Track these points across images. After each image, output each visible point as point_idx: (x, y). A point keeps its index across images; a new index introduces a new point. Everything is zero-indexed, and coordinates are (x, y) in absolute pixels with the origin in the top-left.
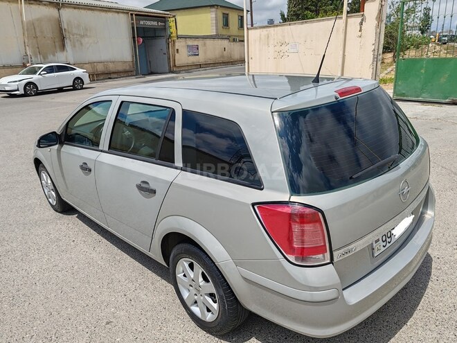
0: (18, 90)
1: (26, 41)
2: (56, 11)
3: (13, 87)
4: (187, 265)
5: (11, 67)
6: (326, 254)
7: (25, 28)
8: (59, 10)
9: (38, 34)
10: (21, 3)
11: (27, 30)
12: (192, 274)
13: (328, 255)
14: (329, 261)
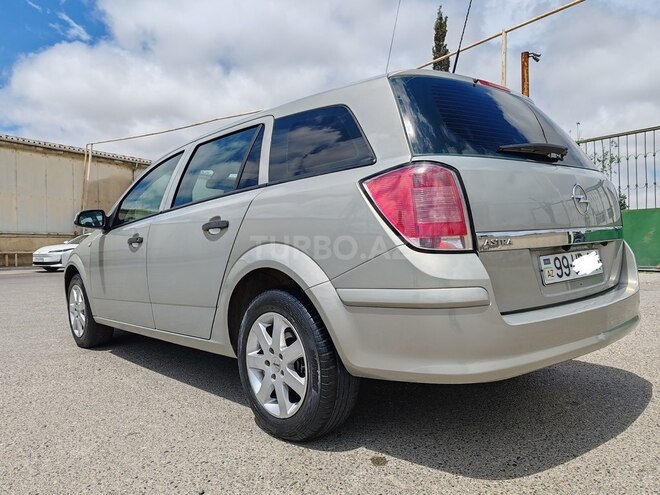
0: (60, 262)
1: (84, 204)
2: (130, 172)
3: (55, 257)
4: (263, 329)
5: (58, 236)
6: (465, 237)
7: (87, 189)
8: (133, 171)
9: (102, 197)
10: (88, 160)
11: (89, 192)
12: (269, 341)
13: (468, 238)
14: (471, 249)
